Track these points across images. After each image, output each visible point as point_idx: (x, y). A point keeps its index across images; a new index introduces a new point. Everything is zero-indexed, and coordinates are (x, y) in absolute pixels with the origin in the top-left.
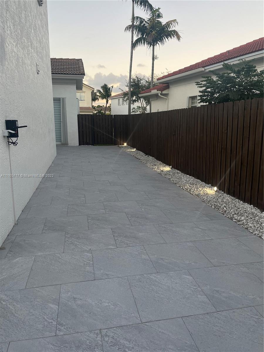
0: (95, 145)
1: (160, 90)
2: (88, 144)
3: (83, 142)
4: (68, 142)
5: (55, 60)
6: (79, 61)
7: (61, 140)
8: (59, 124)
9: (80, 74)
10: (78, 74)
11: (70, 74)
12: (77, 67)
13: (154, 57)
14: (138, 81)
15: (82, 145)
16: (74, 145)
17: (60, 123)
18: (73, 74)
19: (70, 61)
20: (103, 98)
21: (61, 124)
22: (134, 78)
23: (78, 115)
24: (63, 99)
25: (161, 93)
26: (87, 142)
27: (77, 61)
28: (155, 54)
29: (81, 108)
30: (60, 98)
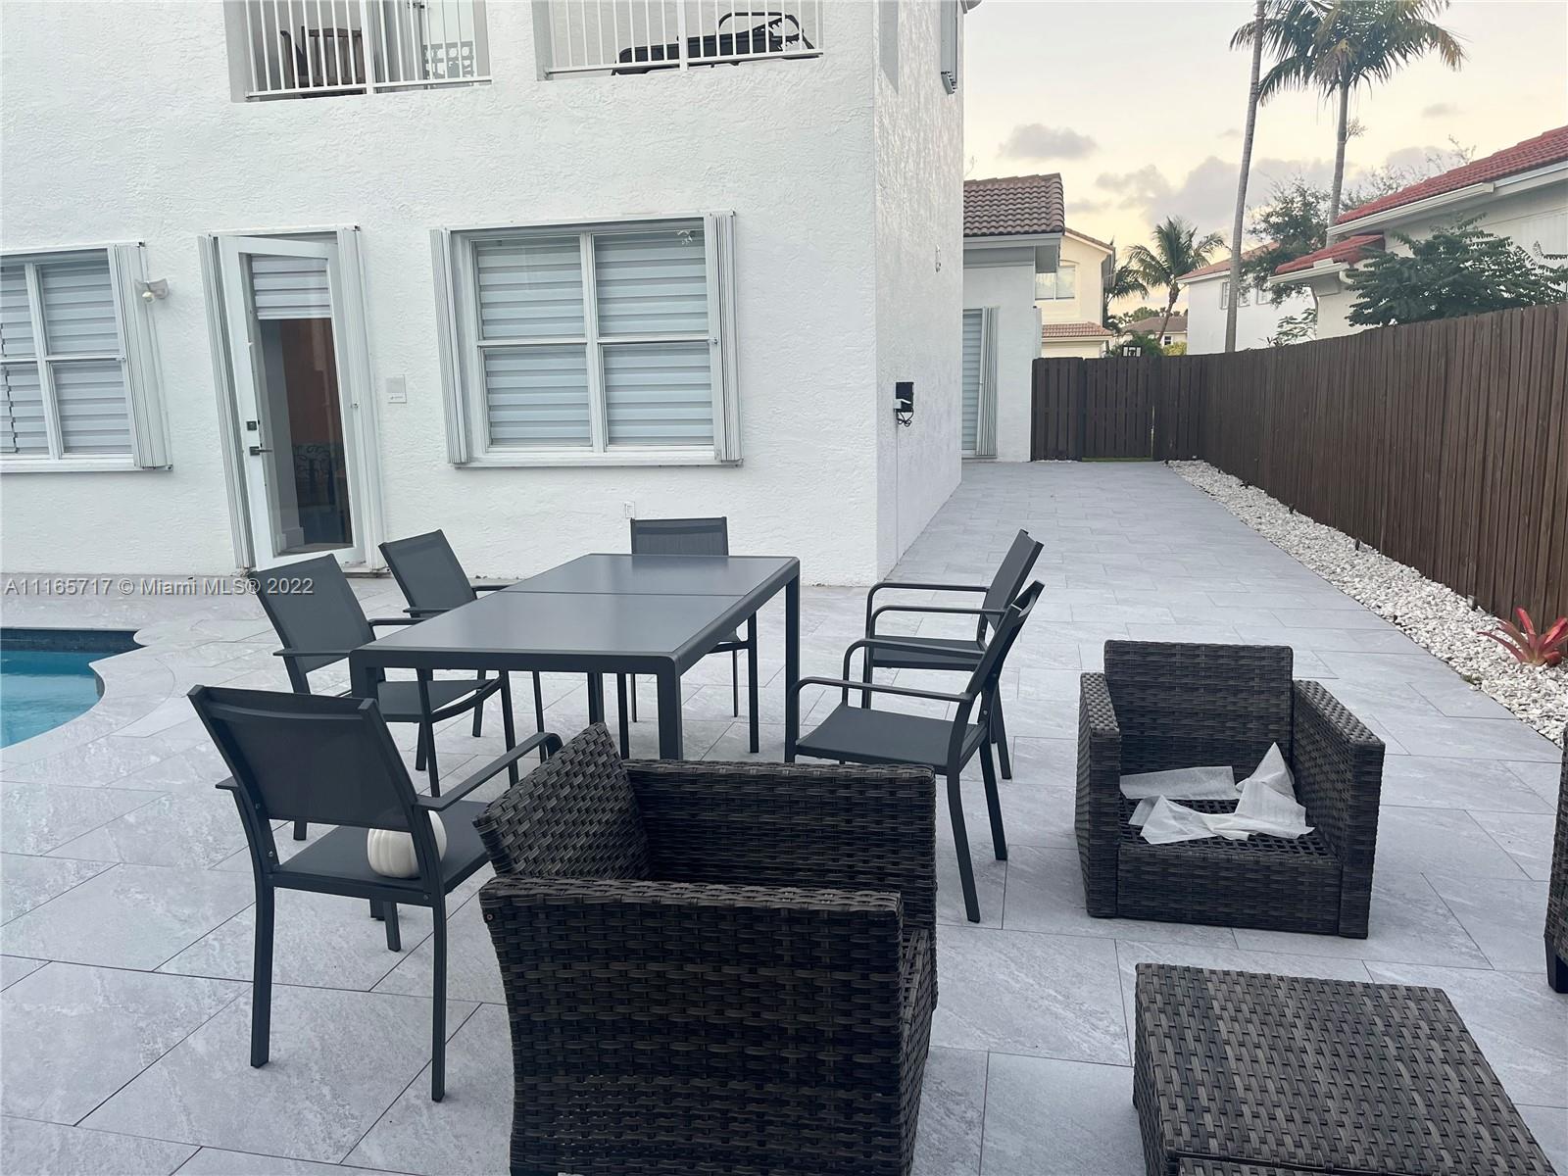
0: (1083, 459)
1: (1345, 261)
2: (1060, 455)
3: (1046, 449)
4: (995, 449)
5: (974, 188)
6: (1050, 179)
7: (975, 442)
8: (974, 391)
9: (1048, 229)
10: (1044, 232)
11: (1018, 233)
12: (1043, 204)
13: (1344, 128)
14: (1307, 205)
15: (1041, 459)
16: (1014, 460)
17: (974, 387)
18: (1026, 233)
19: (1020, 185)
20: (1156, 282)
21: (978, 391)
22: (1286, 193)
23: (1034, 361)
24: (991, 312)
25: (1348, 267)
26: (1060, 448)
27: (1043, 183)
28: (1351, 116)
29: (1046, 328)
30: (981, 310)
